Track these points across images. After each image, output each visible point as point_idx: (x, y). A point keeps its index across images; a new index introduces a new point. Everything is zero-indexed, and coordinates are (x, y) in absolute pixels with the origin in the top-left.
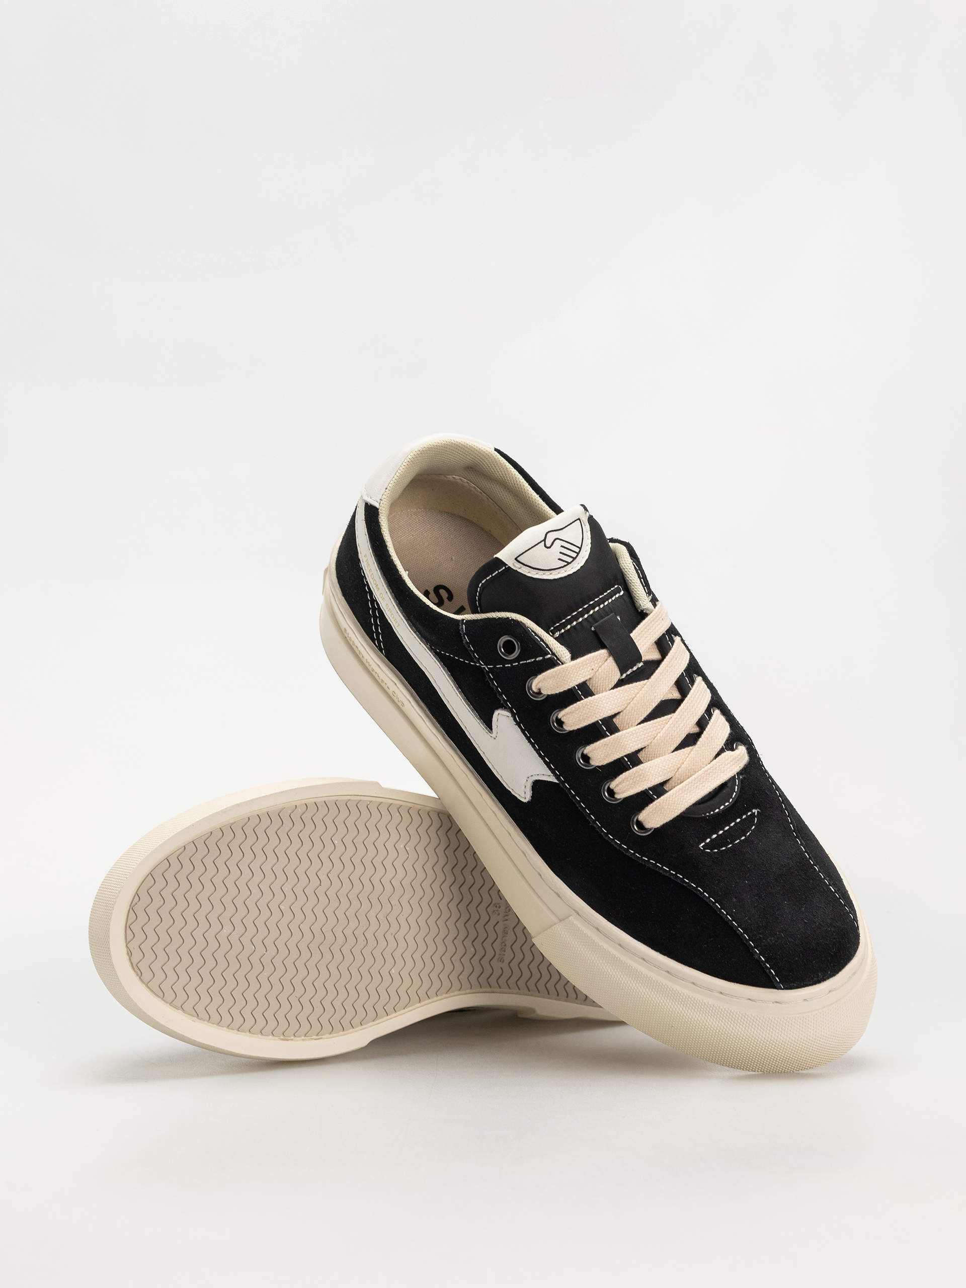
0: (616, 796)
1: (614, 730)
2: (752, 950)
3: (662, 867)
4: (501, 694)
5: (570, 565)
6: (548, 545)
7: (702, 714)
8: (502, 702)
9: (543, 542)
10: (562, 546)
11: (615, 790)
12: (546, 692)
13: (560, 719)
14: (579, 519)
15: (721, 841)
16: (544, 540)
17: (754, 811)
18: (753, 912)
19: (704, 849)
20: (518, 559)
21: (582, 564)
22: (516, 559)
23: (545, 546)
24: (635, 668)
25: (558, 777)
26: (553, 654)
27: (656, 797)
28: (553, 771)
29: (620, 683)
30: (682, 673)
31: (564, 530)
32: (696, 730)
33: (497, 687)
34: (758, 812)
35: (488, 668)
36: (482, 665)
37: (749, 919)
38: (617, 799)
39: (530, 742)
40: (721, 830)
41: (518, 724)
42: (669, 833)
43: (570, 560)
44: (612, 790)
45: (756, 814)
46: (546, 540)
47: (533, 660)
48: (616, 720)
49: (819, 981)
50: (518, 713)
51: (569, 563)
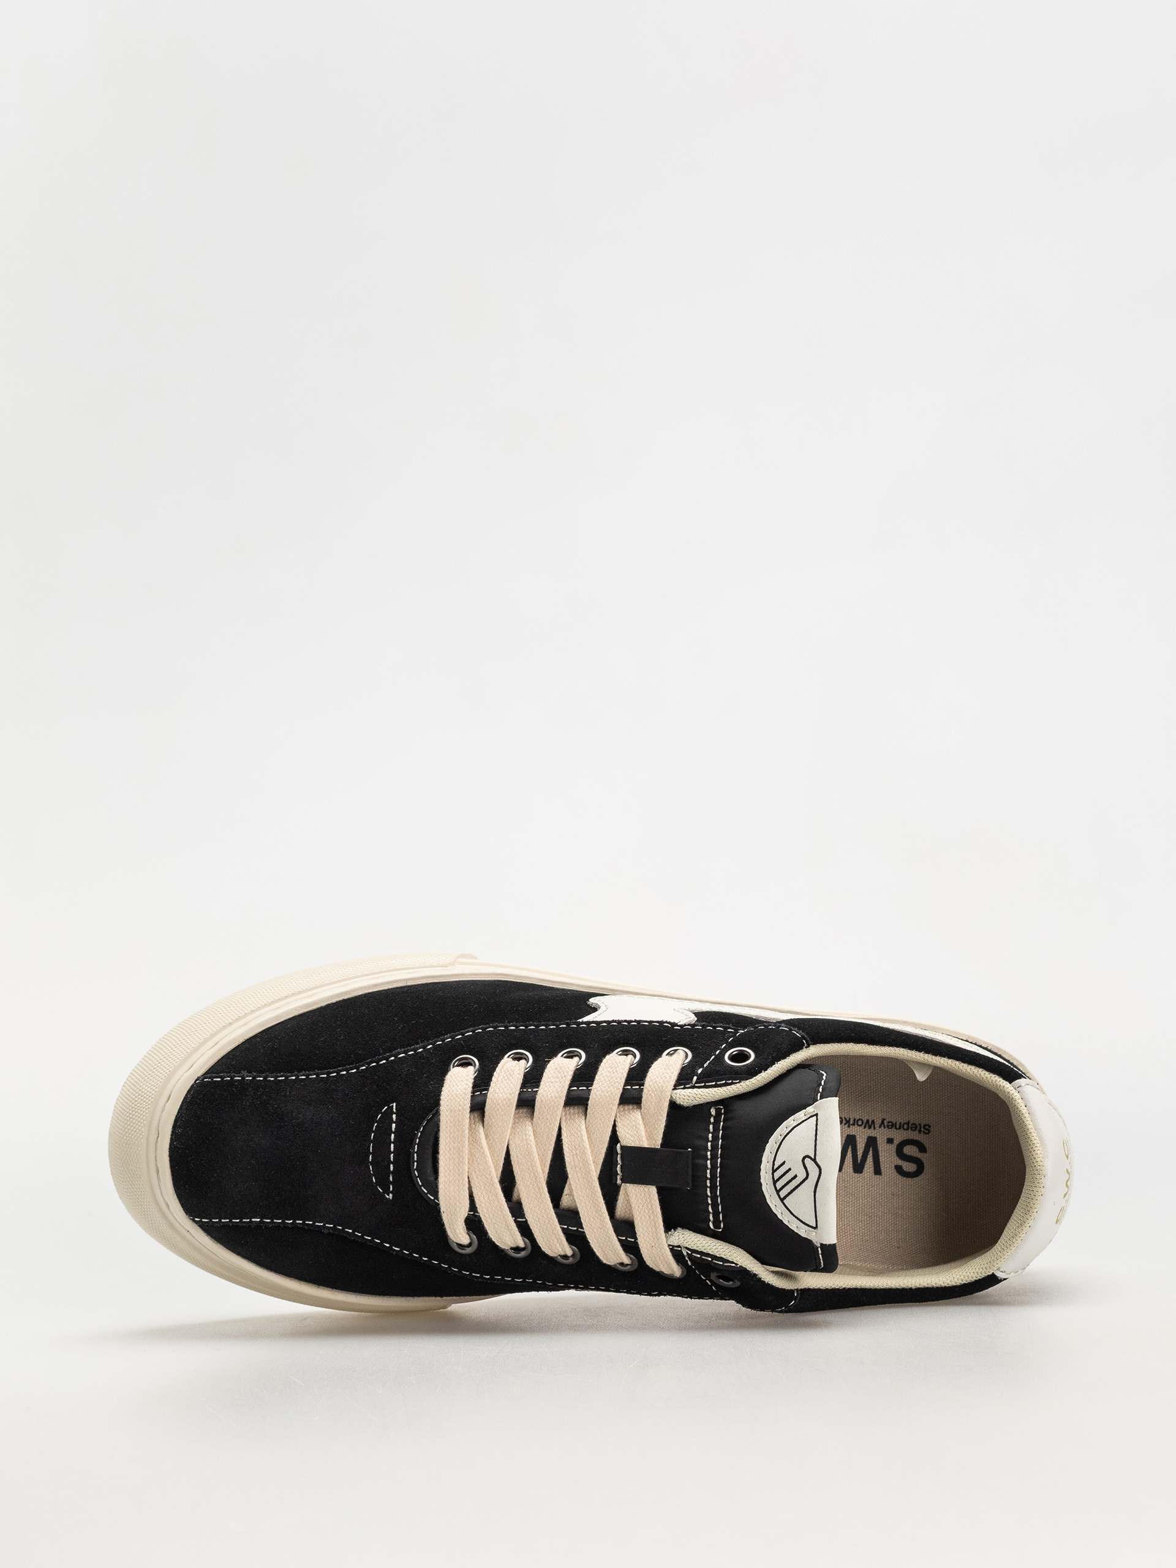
0: (509, 1058)
1: (570, 1103)
6: (807, 1160)
8: (697, 1027)
9: (813, 1158)
10: (796, 1176)
11: (515, 1061)
14: (816, 1228)
15: (384, 1131)
16: (814, 1160)
17: (391, 1195)
18: (289, 1105)
19: (389, 1107)
20: (815, 1119)
21: (764, 1188)
22: (817, 1116)
23: (807, 1156)
24: (619, 1168)
26: (695, 1085)
27: (474, 1096)
29: (614, 1138)
30: (583, 1229)
31: (813, 1194)
32: (514, 1196)
34: (388, 1199)
37: (285, 1096)
38: (505, 1057)
40: (394, 1139)
44: (518, 1059)
45: (386, 1195)
46: (813, 1162)
48: (578, 1109)
49: (175, 1127)
50: (673, 1028)
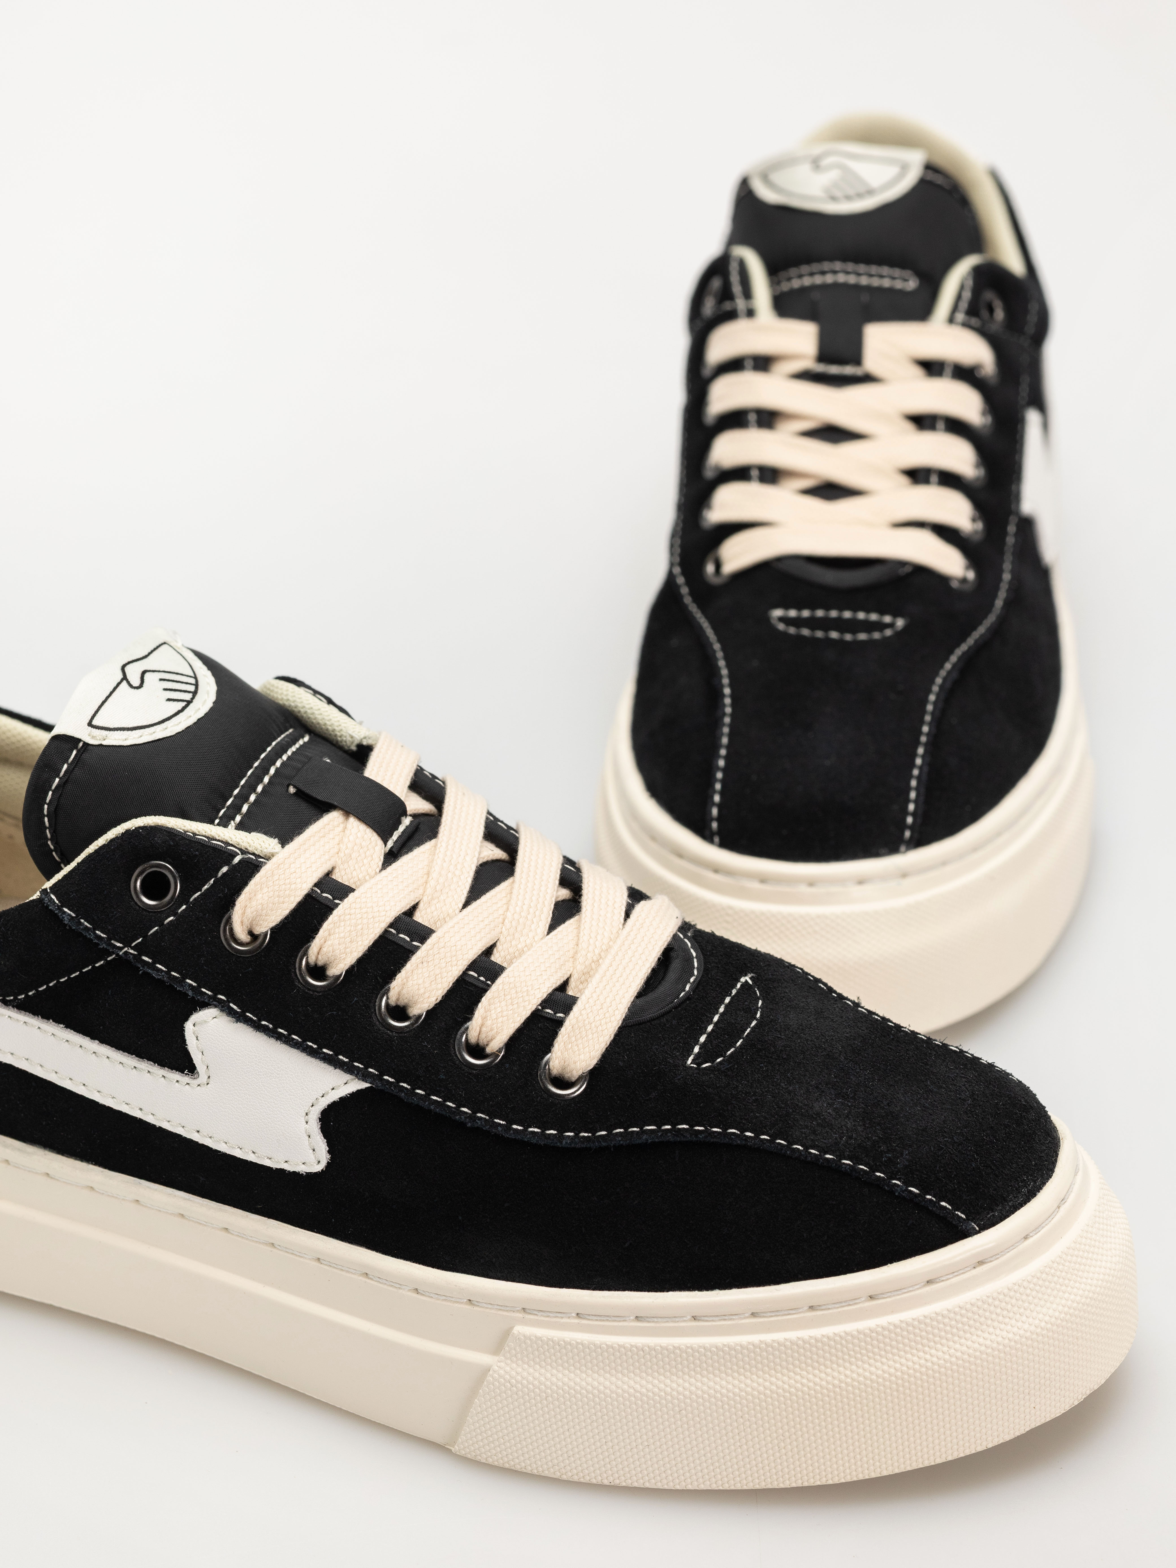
0: (488, 1050)
1: (423, 934)
2: (888, 1186)
3: (641, 1129)
4: (182, 981)
5: (191, 705)
6: (136, 683)
7: (560, 866)
8: (190, 993)
9: (125, 682)
10: (162, 680)
11: (482, 1042)
12: (265, 925)
13: (316, 965)
14: (166, 643)
15: (720, 1041)
17: (743, 980)
18: (849, 1125)
19: (699, 1064)
20: (94, 723)
21: (212, 699)
22: (90, 724)
23: (131, 687)
24: (403, 827)
25: (363, 1076)
26: (243, 852)
27: (561, 1015)
28: (348, 1069)
29: (391, 857)
30: (488, 818)
32: (565, 894)
33: (168, 973)
34: (750, 978)
35: (132, 948)
36: (121, 949)
37: (851, 1138)
38: (495, 1055)
39: (279, 1037)
40: (709, 1025)
41: (240, 1018)
42: (621, 1064)
43: (188, 697)
44: (477, 1045)
45: (750, 982)
46: (128, 677)
47: (212, 881)
48: (419, 917)
49: (1032, 1194)
50: (231, 998)
51: (189, 703)
